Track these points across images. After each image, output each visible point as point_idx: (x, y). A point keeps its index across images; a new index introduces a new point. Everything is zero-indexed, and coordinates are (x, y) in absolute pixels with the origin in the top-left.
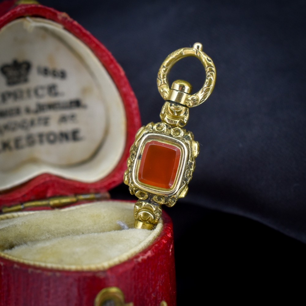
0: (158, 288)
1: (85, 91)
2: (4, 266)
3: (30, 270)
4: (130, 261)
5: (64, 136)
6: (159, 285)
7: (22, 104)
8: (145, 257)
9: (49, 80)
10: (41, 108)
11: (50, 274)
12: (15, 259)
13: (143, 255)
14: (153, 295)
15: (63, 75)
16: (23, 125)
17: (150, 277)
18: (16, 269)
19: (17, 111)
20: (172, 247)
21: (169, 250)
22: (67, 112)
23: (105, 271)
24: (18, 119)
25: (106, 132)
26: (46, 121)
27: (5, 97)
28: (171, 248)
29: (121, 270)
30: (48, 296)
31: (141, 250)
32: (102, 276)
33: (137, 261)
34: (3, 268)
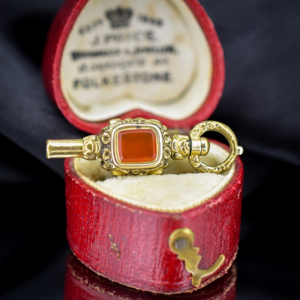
0: (224, 228)
2: (95, 196)
3: (117, 205)
4: (203, 206)
5: (157, 77)
6: (226, 226)
7: (122, 46)
8: (216, 203)
9: (147, 27)
10: (138, 51)
11: (133, 211)
12: (106, 192)
13: (214, 202)
14: (219, 234)
17: (218, 219)
18: (106, 201)
19: (117, 52)
20: (240, 191)
21: (238, 195)
22: (161, 56)
23: (180, 214)
25: (194, 76)
26: (141, 63)
27: (108, 38)
28: (239, 193)
29: (193, 214)
31: (213, 196)
32: (177, 218)
33: (208, 207)
34: (94, 199)
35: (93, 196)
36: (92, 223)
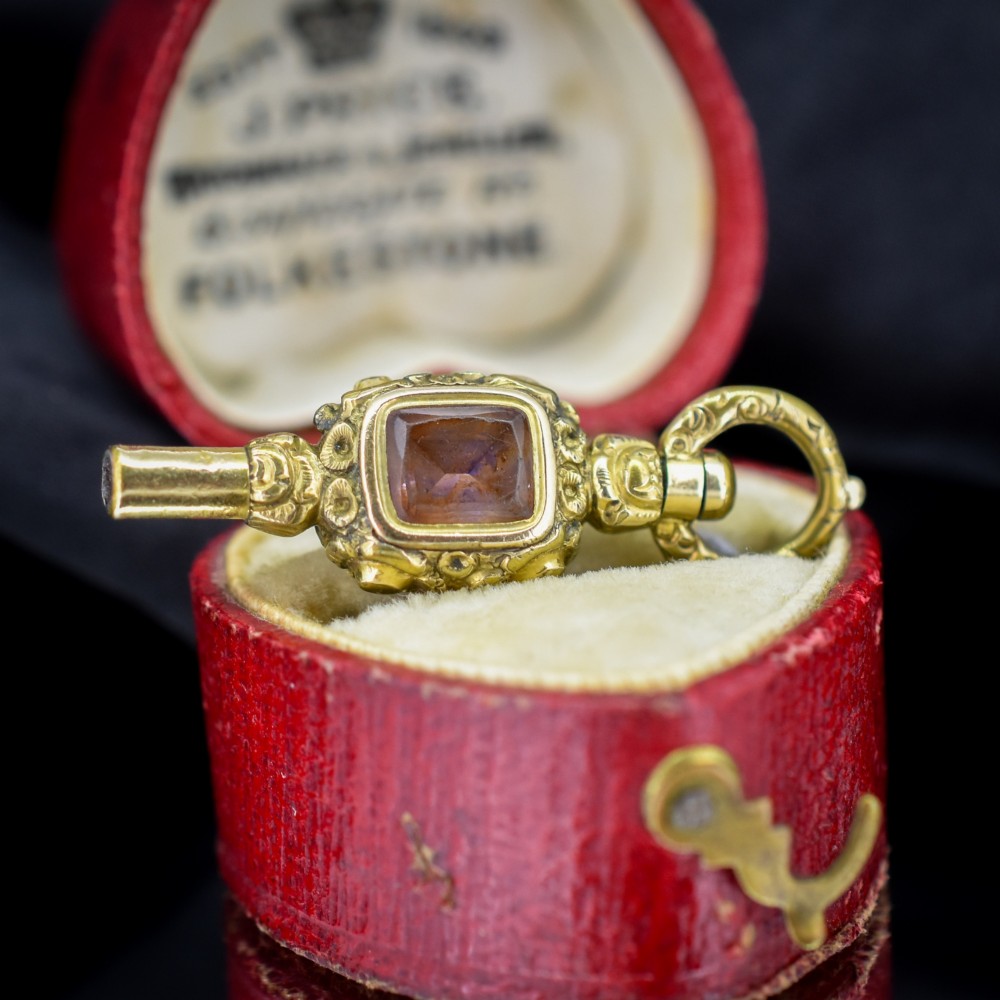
1: (569, 93)
2: (336, 672)
3: (427, 689)
4: (759, 660)
6: (846, 745)
8: (806, 648)
9: (440, 58)
11: (495, 701)
12: (374, 652)
13: (799, 643)
14: (827, 776)
15: (489, 39)
17: (819, 714)
18: (379, 683)
19: (333, 161)
22: (505, 165)
23: (678, 694)
25: (634, 234)
28: (878, 620)
29: (731, 690)
30: (486, 775)
31: (791, 627)
32: (670, 708)
33: (782, 662)
34: (332, 681)
35: (324, 672)
36: (330, 783)
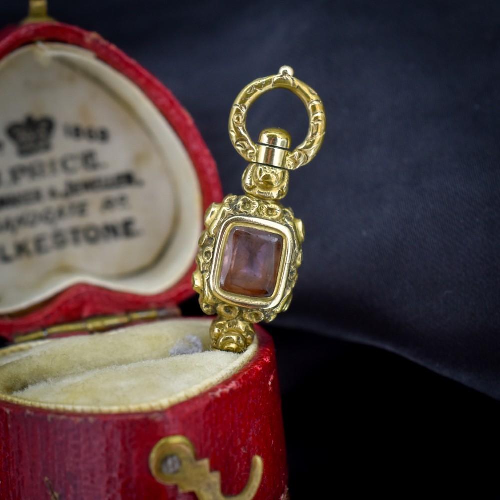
0: (251, 439)
1: (140, 158)
2: (11, 413)
3: (50, 417)
4: (203, 396)
5: (111, 231)
6: (253, 436)
7: (44, 184)
8: (227, 390)
9: (83, 145)
10: (73, 189)
11: (79, 420)
12: (29, 403)
13: (223, 388)
14: (243, 451)
15: (104, 136)
16: (46, 217)
17: (237, 421)
18: (29, 416)
19: (37, 196)
20: (272, 378)
21: (268, 383)
22: (114, 194)
23: (163, 412)
24: (38, 208)
25: (176, 222)
26: (82, 209)
27: (16, 174)
28: (271, 380)
29: (188, 410)
30: (78, 456)
31: (222, 381)
33: (214, 396)
34: (10, 418)
35: (6, 413)
